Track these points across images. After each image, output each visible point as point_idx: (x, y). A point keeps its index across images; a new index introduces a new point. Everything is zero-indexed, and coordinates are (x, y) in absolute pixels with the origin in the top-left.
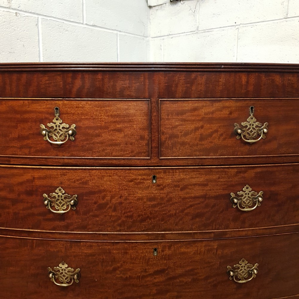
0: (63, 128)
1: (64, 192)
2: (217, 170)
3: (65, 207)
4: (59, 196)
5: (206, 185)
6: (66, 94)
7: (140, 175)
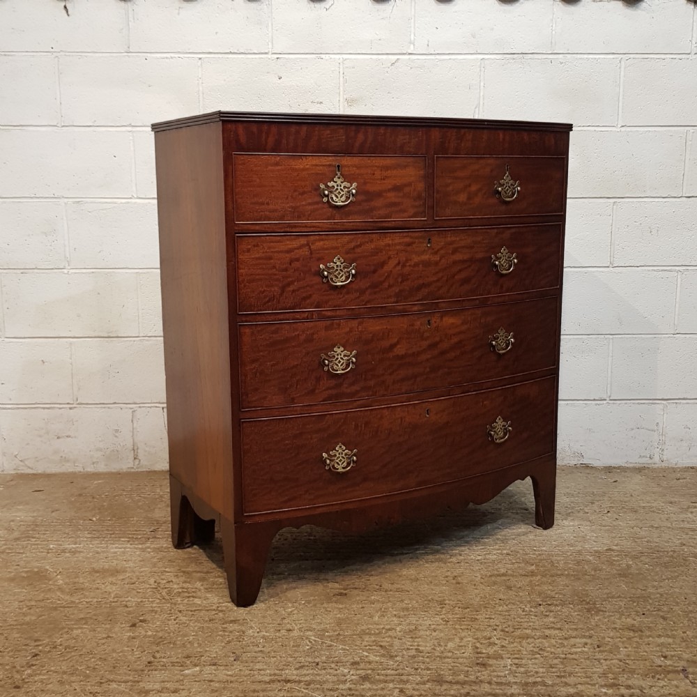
0: (345, 187)
1: (342, 261)
2: (481, 231)
3: (344, 278)
4: (337, 266)
5: (472, 247)
6: (347, 151)
7: (417, 238)
